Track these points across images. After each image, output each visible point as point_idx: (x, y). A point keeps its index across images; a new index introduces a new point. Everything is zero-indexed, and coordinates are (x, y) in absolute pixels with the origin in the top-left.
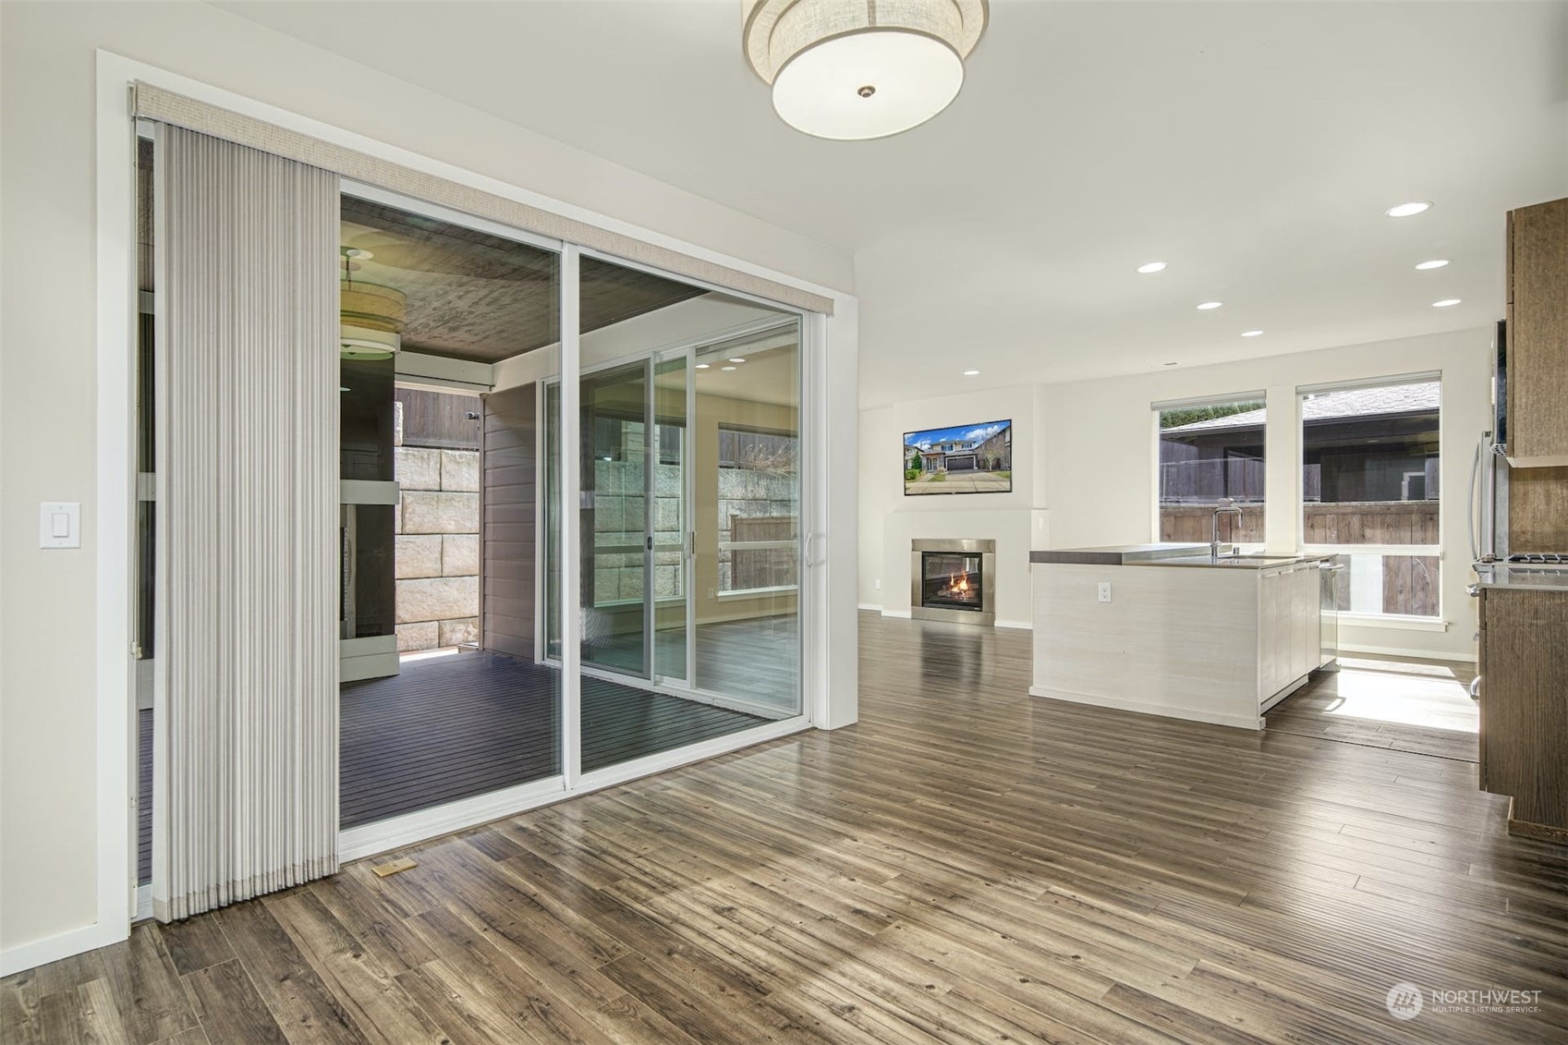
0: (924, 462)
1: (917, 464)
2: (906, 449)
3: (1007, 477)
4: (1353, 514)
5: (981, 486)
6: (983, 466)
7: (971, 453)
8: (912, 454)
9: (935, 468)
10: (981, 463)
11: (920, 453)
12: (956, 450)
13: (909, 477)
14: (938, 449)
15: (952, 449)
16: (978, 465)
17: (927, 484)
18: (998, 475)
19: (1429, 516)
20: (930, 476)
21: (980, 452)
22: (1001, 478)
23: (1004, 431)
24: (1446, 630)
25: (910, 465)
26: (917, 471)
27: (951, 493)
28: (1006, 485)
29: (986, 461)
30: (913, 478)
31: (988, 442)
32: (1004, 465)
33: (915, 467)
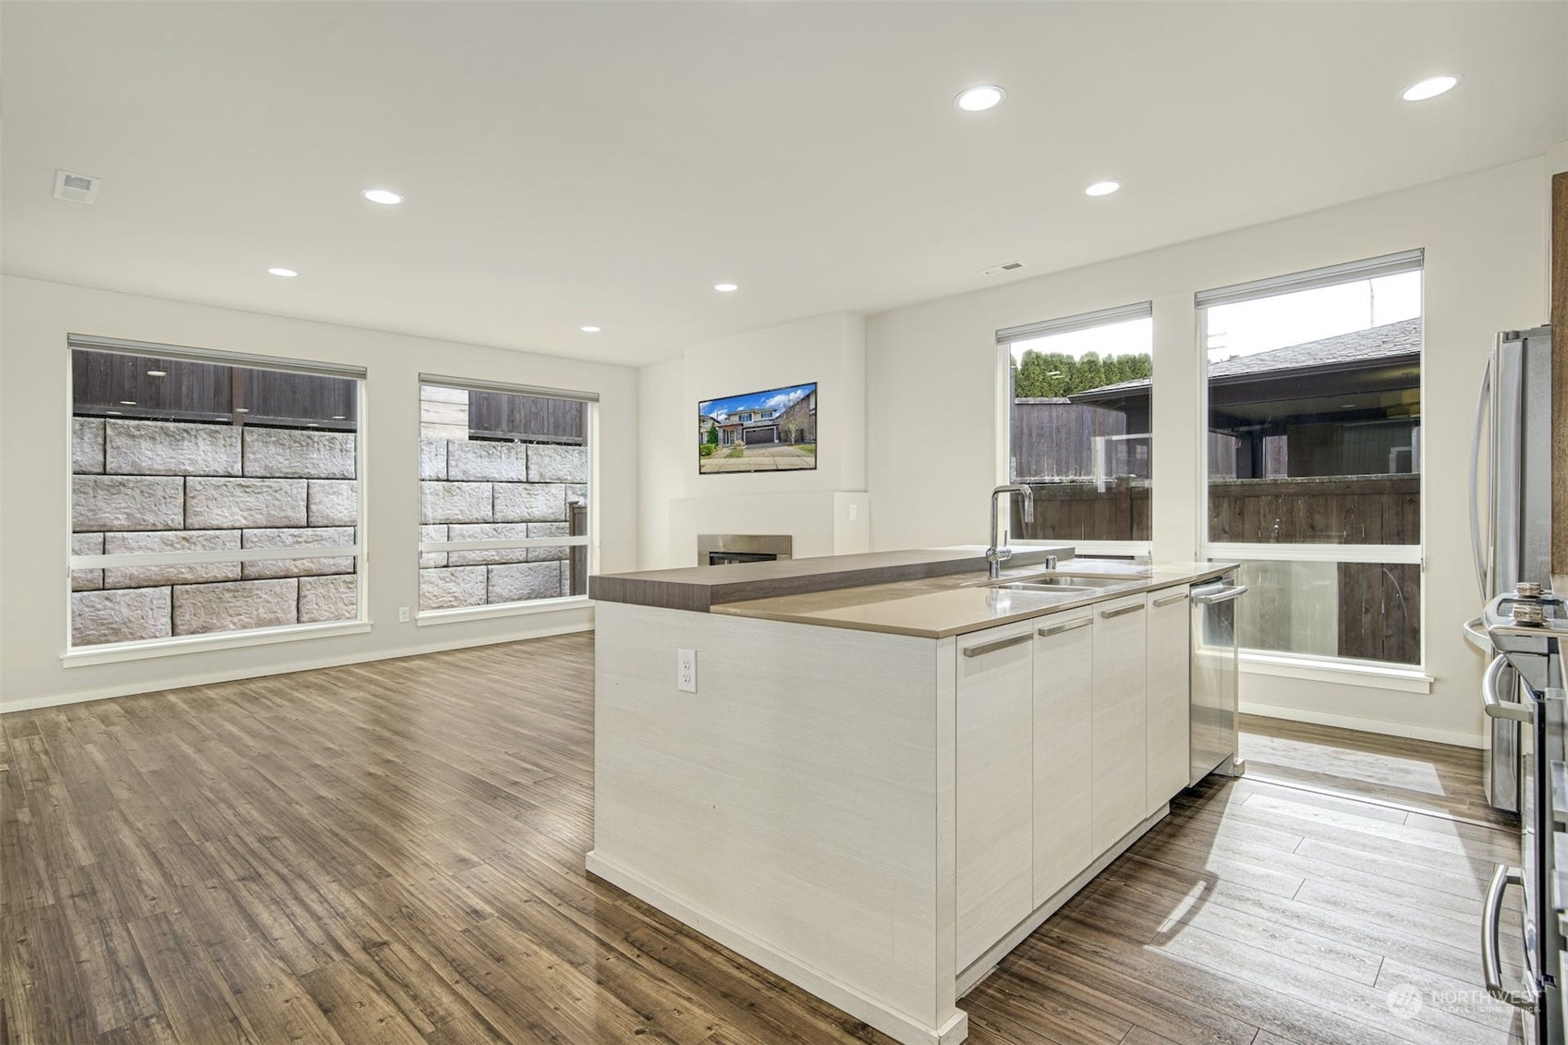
0: (721, 435)
1: (713, 437)
2: (702, 420)
3: (810, 451)
4: (1298, 495)
5: (783, 463)
6: (784, 439)
7: (770, 423)
8: (708, 425)
9: (732, 442)
10: (783, 436)
11: (716, 424)
12: (756, 420)
13: (704, 453)
14: (735, 420)
15: (751, 420)
16: (779, 438)
17: (723, 461)
18: (802, 449)
19: (1408, 497)
20: (726, 451)
21: (781, 422)
22: (804, 453)
23: (808, 396)
24: (1431, 692)
25: (705, 439)
26: (714, 445)
27: (749, 471)
28: (811, 461)
29: (788, 432)
30: (708, 454)
31: (790, 410)
32: (808, 436)
33: (711, 440)
